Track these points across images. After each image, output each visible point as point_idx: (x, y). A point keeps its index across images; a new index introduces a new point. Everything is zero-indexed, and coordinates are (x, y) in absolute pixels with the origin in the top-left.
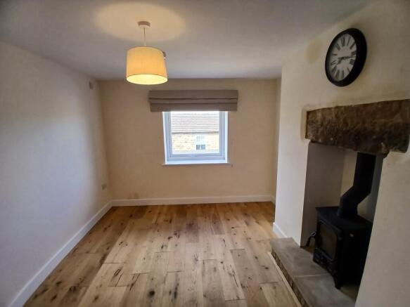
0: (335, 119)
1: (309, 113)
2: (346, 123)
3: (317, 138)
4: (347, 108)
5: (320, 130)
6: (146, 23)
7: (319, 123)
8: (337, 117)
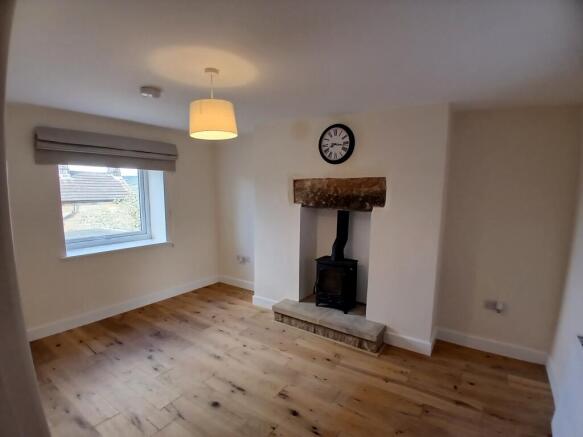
0: (325, 187)
1: (295, 181)
2: (336, 191)
3: (308, 202)
4: (338, 180)
5: (311, 196)
6: (215, 71)
7: (308, 190)
8: (328, 186)
